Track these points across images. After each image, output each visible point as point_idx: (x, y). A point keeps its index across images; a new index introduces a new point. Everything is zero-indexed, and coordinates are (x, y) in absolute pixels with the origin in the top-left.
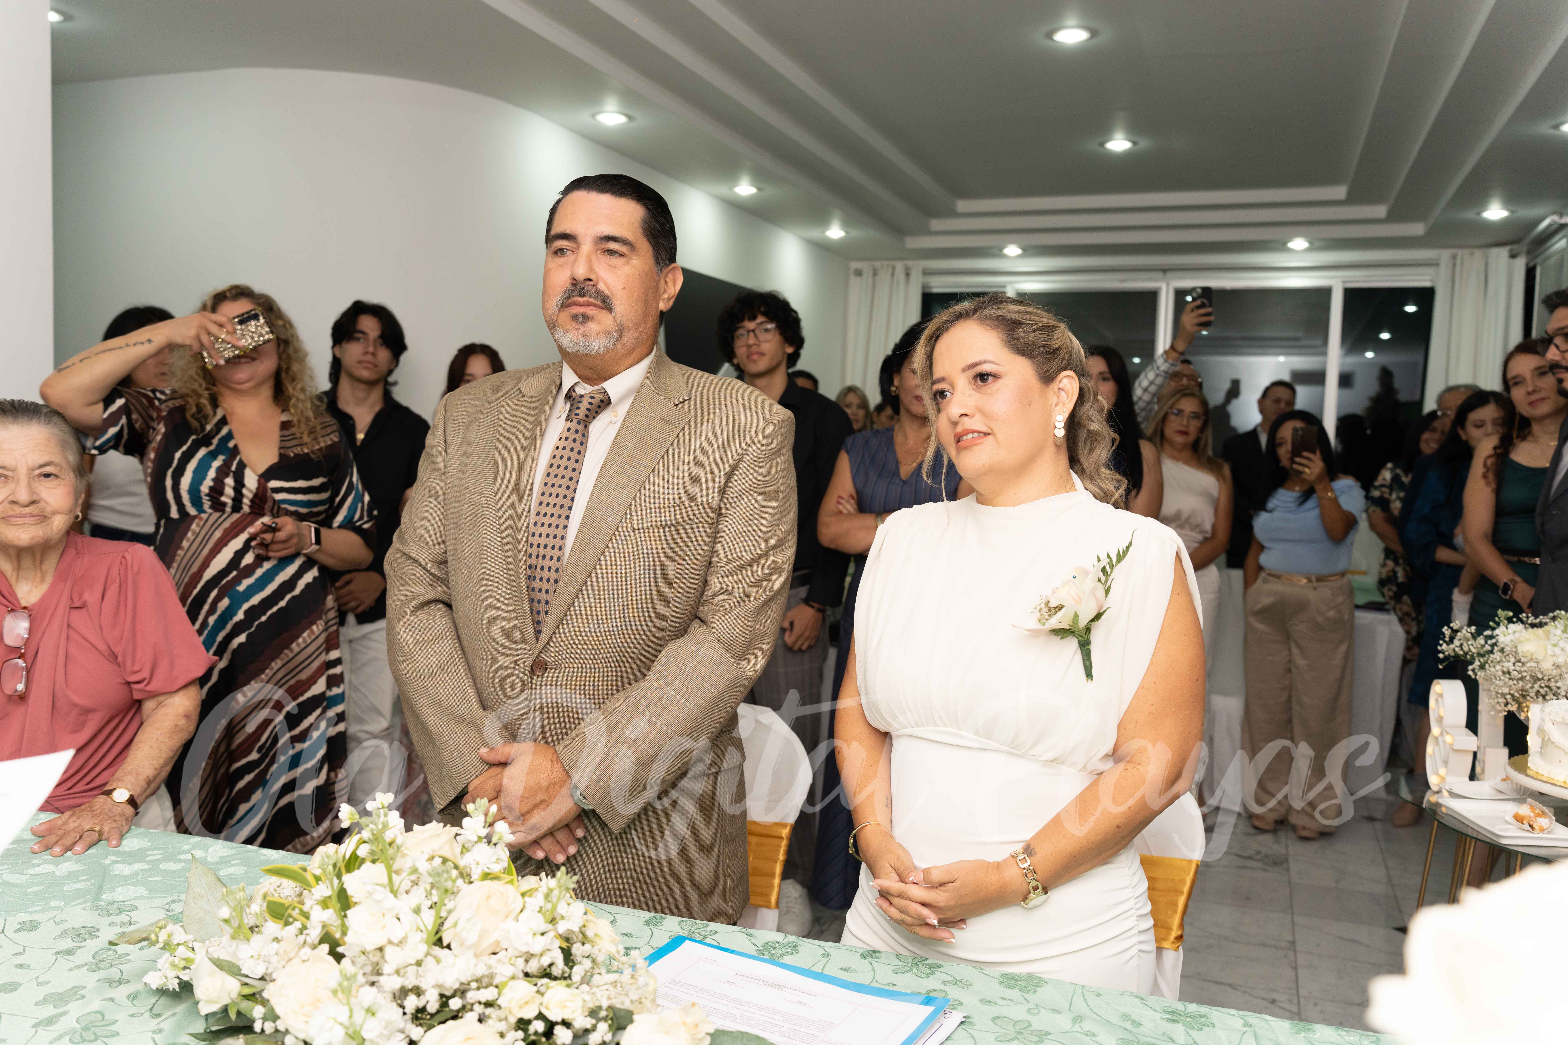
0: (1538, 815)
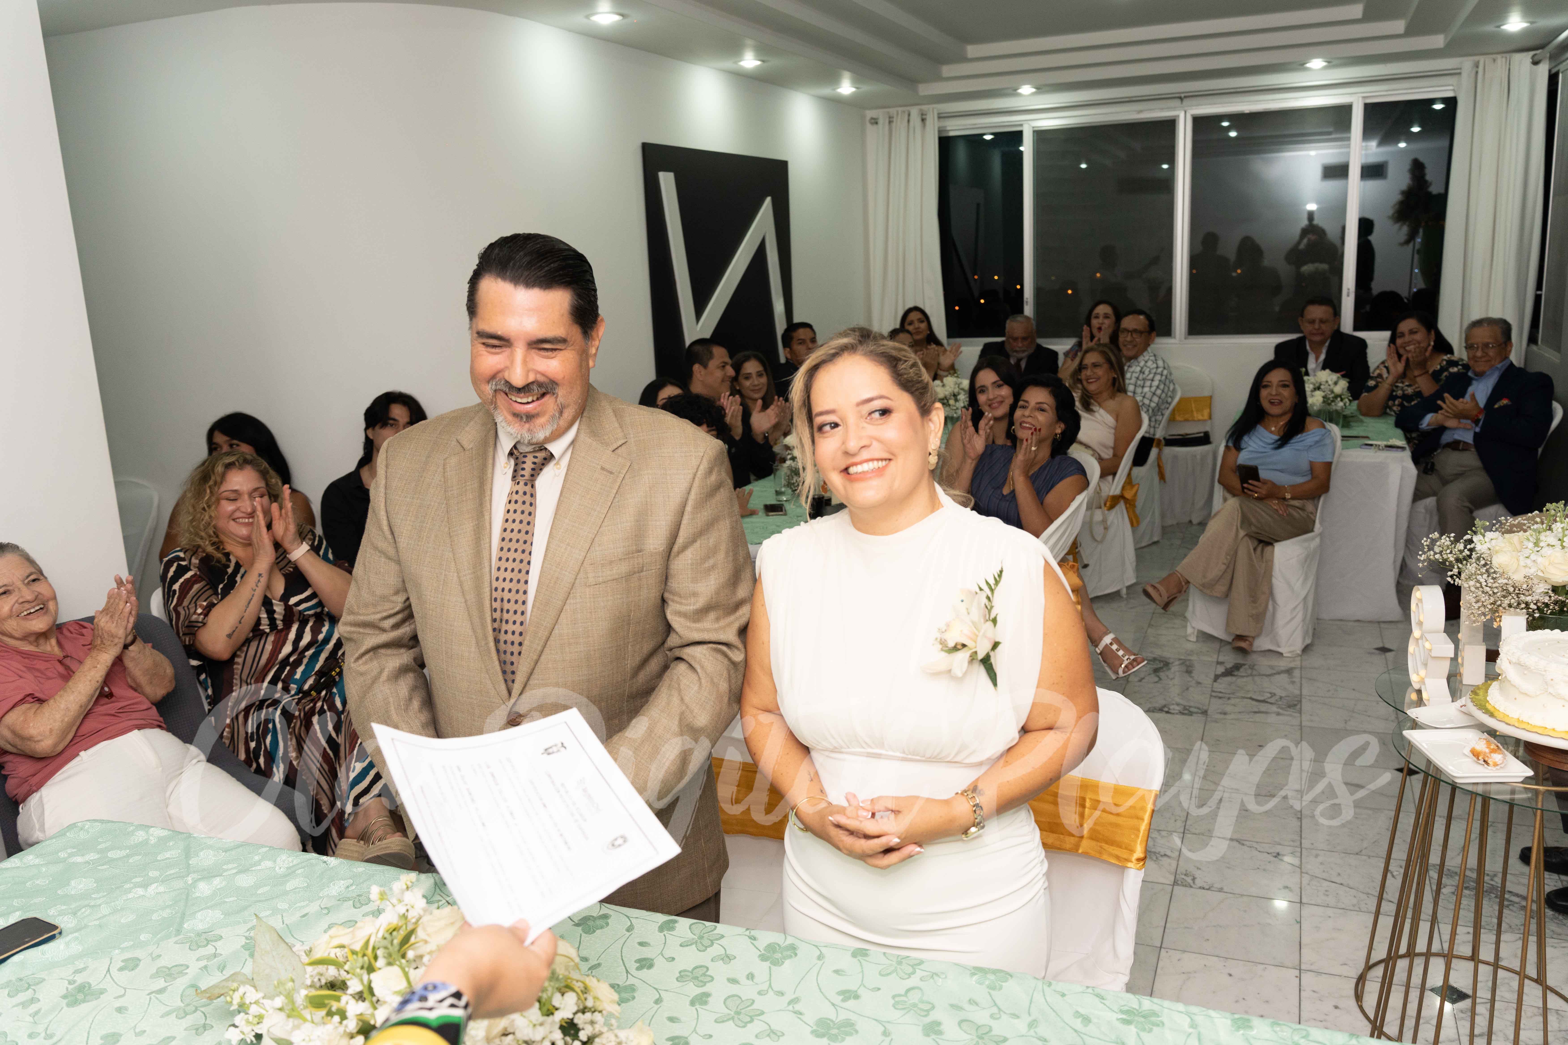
0: (1493, 751)
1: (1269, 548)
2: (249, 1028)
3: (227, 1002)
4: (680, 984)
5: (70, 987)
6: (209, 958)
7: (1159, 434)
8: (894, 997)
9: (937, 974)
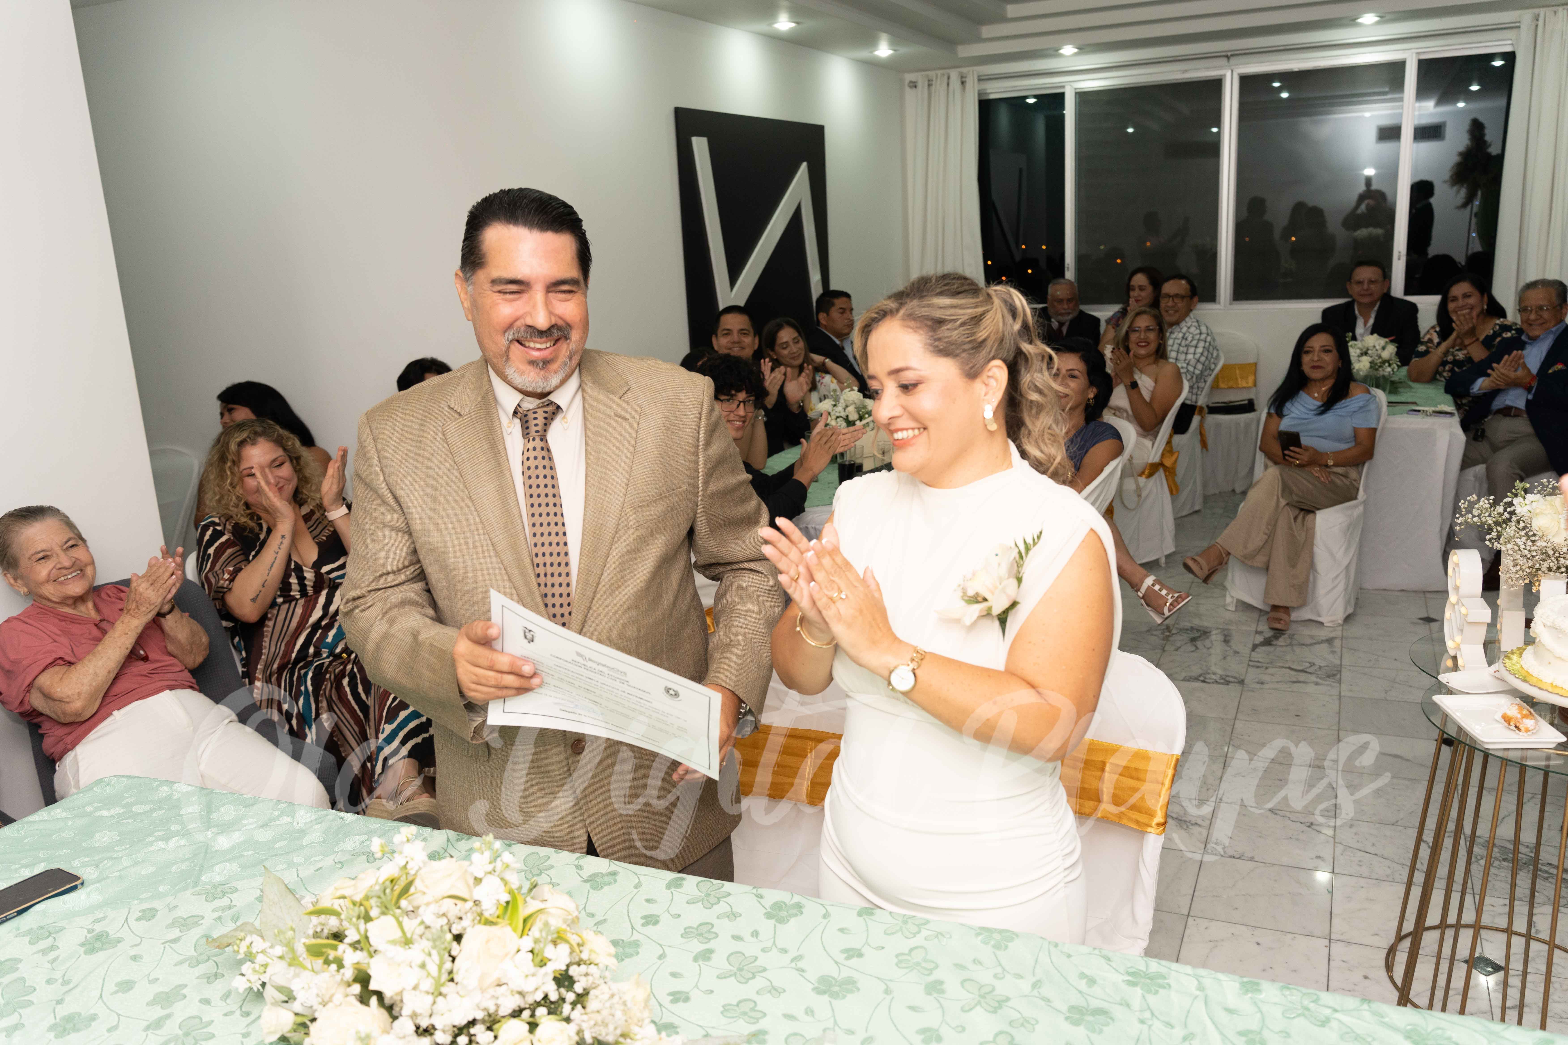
0: (1525, 717)
1: (1311, 516)
2: (257, 977)
3: (234, 951)
4: (684, 940)
5: (89, 936)
6: (224, 909)
7: (1202, 401)
8: (897, 956)
9: (942, 934)
